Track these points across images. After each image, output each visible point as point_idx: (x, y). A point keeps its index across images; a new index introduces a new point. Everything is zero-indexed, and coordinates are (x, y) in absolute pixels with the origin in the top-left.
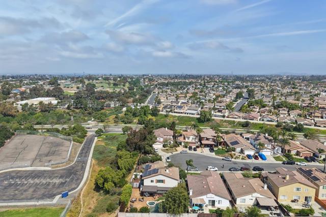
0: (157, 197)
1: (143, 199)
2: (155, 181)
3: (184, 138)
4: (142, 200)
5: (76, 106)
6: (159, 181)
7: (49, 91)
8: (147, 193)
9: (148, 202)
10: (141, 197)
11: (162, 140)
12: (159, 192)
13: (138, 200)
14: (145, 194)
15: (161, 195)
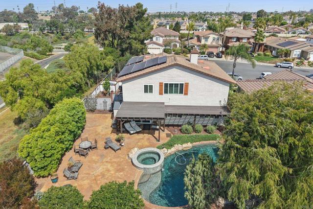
0: (164, 135)
1: (118, 140)
2: (156, 89)
3: (199, 40)
4: (116, 145)
5: (51, 29)
6: (169, 88)
7: (20, 16)
8: (134, 124)
9: (135, 153)
10: (114, 136)
11: (161, 41)
12: (169, 120)
13: (101, 145)
14: (127, 126)
15: (176, 129)
